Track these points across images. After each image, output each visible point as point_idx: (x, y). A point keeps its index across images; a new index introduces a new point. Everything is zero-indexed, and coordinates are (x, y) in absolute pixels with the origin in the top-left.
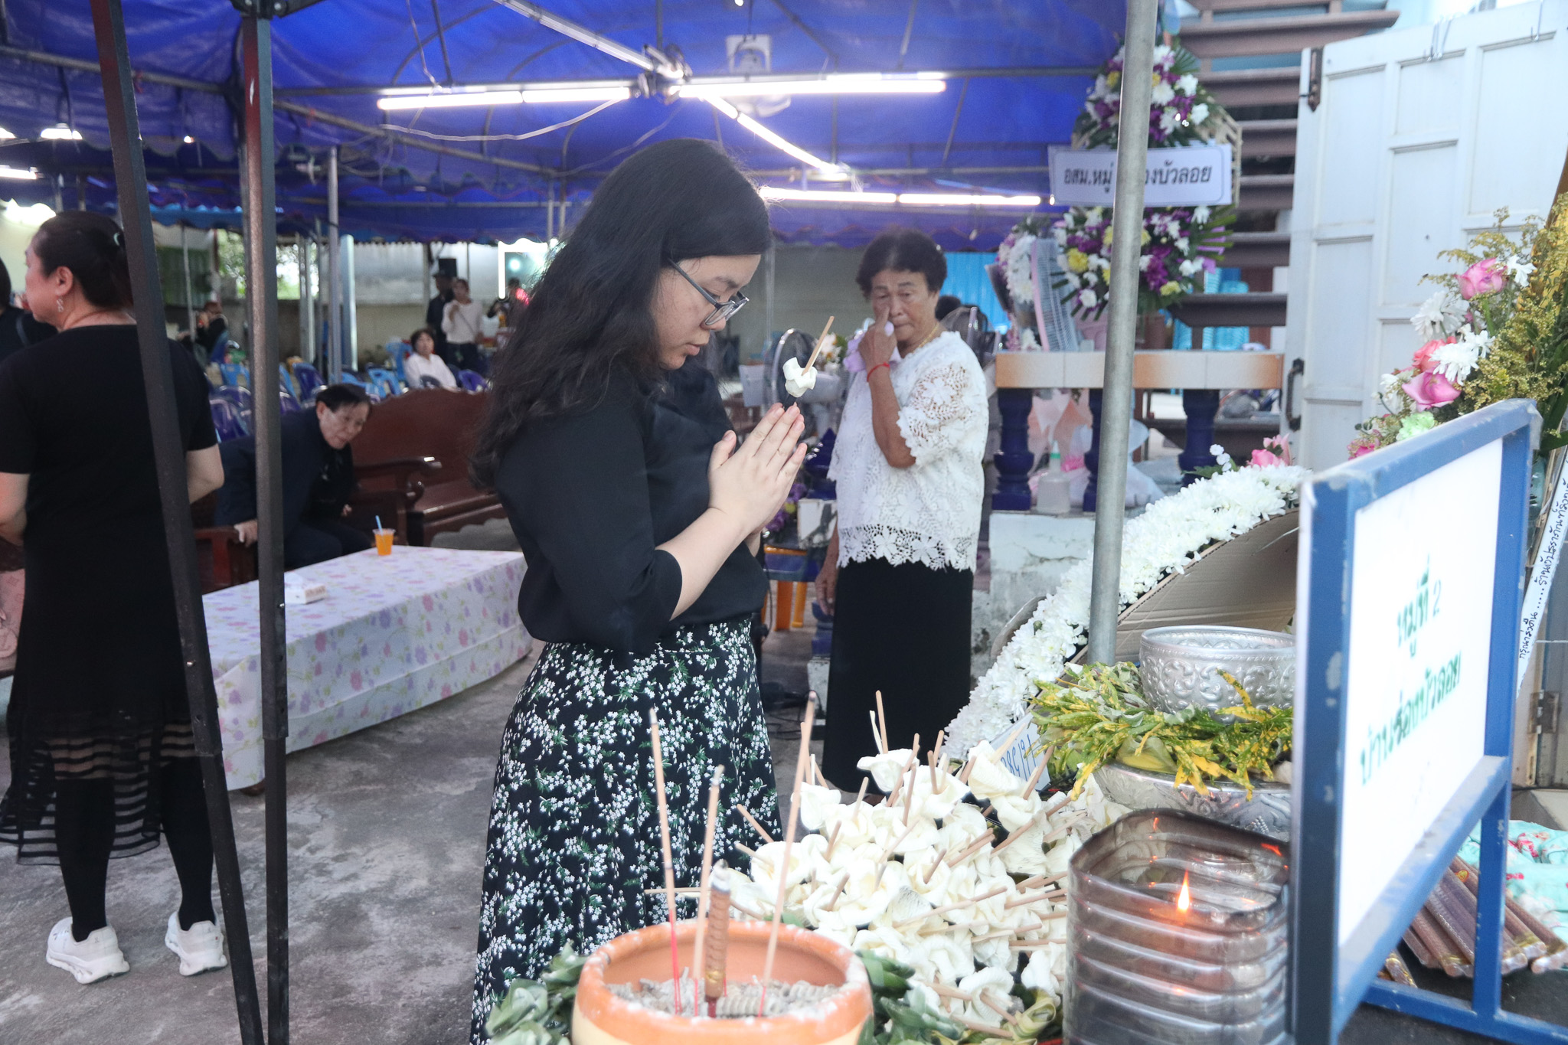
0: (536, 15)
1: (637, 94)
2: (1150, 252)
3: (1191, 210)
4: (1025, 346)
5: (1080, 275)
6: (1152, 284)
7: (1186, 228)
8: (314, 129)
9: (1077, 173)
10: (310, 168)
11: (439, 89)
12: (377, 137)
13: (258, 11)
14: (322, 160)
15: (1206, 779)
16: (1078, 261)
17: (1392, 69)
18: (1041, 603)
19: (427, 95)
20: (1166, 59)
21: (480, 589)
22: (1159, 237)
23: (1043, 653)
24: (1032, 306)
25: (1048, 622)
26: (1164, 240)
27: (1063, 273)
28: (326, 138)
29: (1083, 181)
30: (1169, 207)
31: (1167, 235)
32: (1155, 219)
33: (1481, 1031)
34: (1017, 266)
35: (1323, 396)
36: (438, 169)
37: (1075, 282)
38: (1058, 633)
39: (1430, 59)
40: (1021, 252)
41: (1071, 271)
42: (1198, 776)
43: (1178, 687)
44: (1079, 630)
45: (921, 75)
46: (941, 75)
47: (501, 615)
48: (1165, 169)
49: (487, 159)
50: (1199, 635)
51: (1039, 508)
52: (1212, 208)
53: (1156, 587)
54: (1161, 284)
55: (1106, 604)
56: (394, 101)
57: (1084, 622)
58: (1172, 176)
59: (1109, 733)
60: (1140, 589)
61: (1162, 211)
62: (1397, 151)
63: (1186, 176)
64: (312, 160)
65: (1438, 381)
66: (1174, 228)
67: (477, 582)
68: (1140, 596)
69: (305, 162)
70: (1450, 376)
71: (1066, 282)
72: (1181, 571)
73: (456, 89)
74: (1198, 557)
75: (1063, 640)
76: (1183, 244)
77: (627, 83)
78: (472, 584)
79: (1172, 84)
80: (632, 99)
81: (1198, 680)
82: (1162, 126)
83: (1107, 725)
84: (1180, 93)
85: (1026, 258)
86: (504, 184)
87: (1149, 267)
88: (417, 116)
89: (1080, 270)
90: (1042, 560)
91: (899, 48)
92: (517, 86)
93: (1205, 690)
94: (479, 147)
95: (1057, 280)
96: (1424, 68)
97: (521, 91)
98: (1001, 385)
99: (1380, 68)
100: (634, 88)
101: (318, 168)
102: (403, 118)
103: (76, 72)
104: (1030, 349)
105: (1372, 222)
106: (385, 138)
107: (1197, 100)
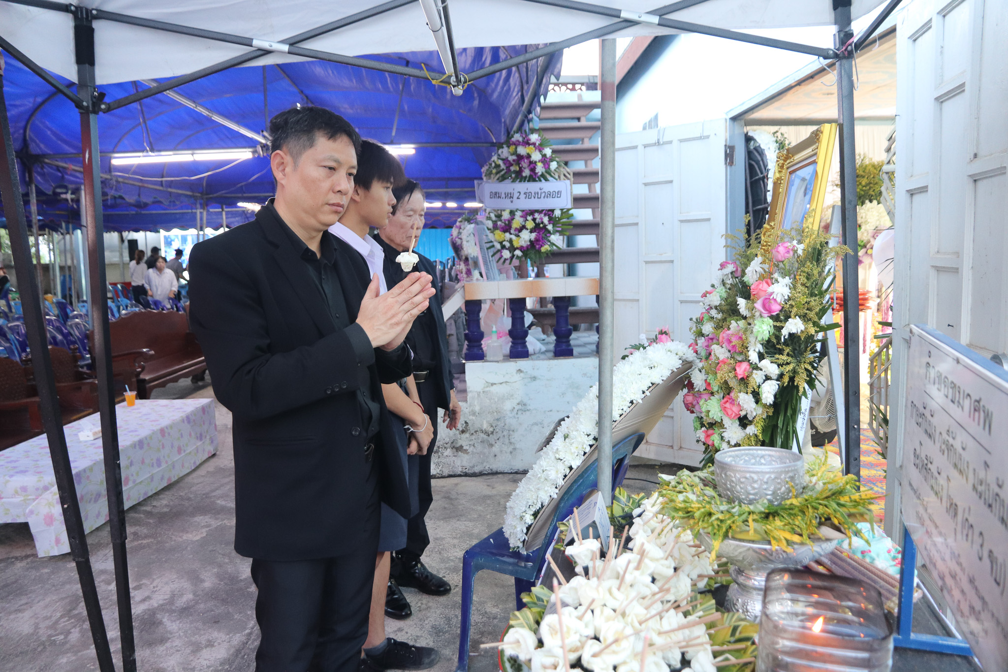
0: (210, 115)
1: (256, 156)
2: (535, 232)
3: (552, 211)
4: (475, 279)
5: (501, 243)
6: (537, 246)
7: (551, 220)
8: (71, 175)
9: (496, 193)
10: (69, 196)
11: (150, 153)
12: (106, 179)
13: (91, 109)
14: (76, 191)
16: (500, 236)
17: (640, 148)
19: (139, 157)
20: (537, 140)
21: (189, 422)
22: (539, 224)
23: (573, 451)
24: (477, 258)
25: (573, 434)
26: (541, 225)
27: (491, 242)
28: (78, 180)
29: (499, 197)
30: (541, 209)
31: (542, 223)
32: (536, 215)
33: (904, 645)
34: (468, 239)
36: (139, 195)
37: (498, 246)
38: (579, 439)
39: (658, 143)
40: (470, 232)
41: (496, 241)
42: (784, 542)
43: (749, 488)
44: (592, 437)
45: (403, 146)
46: (413, 146)
47: (199, 435)
48: (540, 192)
49: (165, 189)
51: (488, 358)
52: (562, 210)
53: (629, 410)
54: (542, 246)
55: (607, 423)
56: (119, 160)
57: (594, 433)
58: (543, 195)
59: (722, 521)
60: (621, 412)
61: (540, 212)
62: (646, 184)
63: (549, 195)
64: (70, 192)
65: (772, 302)
66: (546, 220)
67: (188, 417)
68: (621, 416)
69: (66, 193)
70: (779, 300)
71: (493, 246)
72: (641, 401)
73: (156, 153)
74: (647, 393)
75: (584, 443)
76: (550, 227)
77: (251, 150)
78: (185, 419)
79: (540, 151)
80: (254, 158)
82: (537, 171)
83: (721, 516)
84: (544, 156)
85: (472, 235)
86: (174, 202)
87: (535, 238)
88: (133, 168)
89: (501, 240)
90: (492, 384)
91: (391, 132)
92: (190, 152)
94: (161, 184)
95: (489, 245)
96: (655, 148)
97: (192, 154)
98: (467, 299)
99: (635, 147)
100: (253, 152)
101: (73, 196)
102: (124, 169)
104: (477, 279)
105: (638, 216)
106: (111, 179)
107: (552, 160)
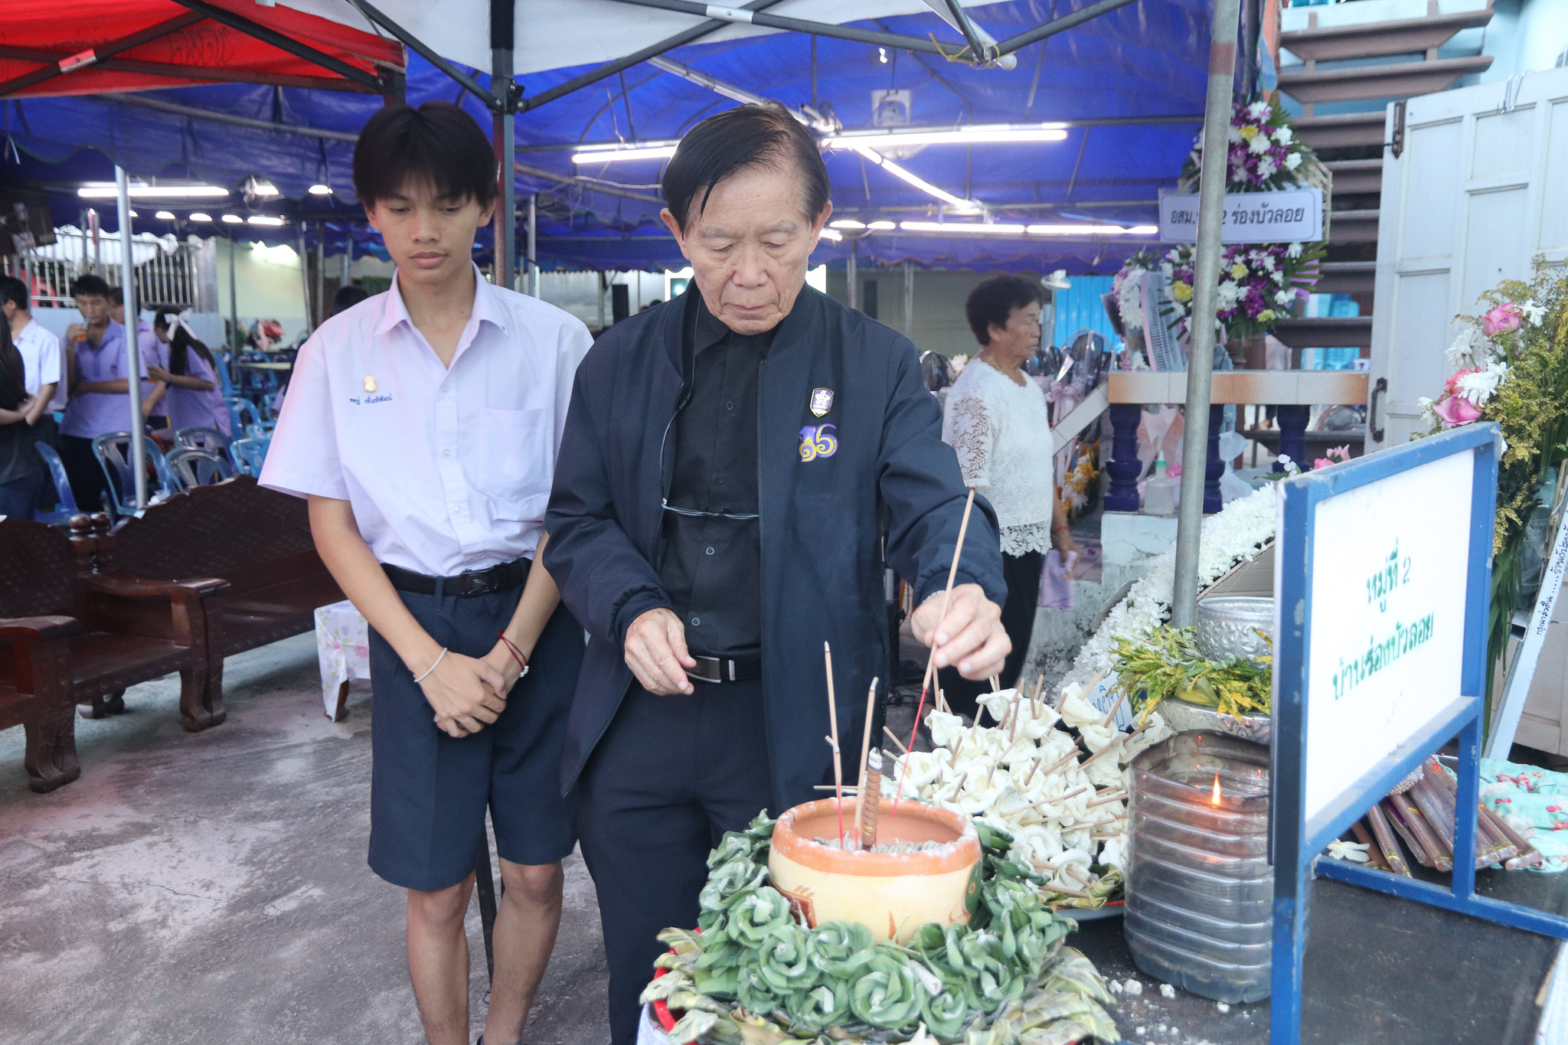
0: (710, 84)
2: (1248, 284)
3: (1285, 246)
4: (1134, 367)
5: (1185, 304)
6: (1250, 312)
7: (1281, 262)
8: (518, 181)
9: (1182, 214)
11: (627, 146)
12: (569, 185)
13: (505, 108)
14: (523, 206)
15: (1242, 710)
16: (1184, 291)
17: (1469, 121)
18: (1134, 585)
19: (613, 150)
20: (1263, 113)
22: (1257, 270)
23: (1134, 626)
24: (1142, 331)
25: (1139, 600)
26: (1261, 273)
27: (1170, 302)
28: (527, 188)
29: (1188, 221)
30: (1266, 244)
31: (1263, 268)
32: (1253, 255)
33: (1458, 909)
34: (1129, 296)
35: (1404, 412)
36: (619, 211)
37: (1180, 310)
38: (1146, 610)
39: (1503, 111)
40: (1132, 284)
41: (1177, 301)
42: (1235, 707)
43: (1225, 642)
44: (1165, 607)
45: (1046, 125)
46: (1063, 125)
48: (1262, 210)
50: (1246, 605)
51: (1146, 509)
52: (1305, 244)
53: (1229, 572)
54: (1258, 312)
55: (1187, 586)
56: (586, 156)
57: (1168, 601)
58: (1268, 216)
59: (1170, 676)
60: (1216, 573)
61: (1259, 247)
62: (1472, 193)
63: (1280, 216)
65: (1463, 403)
66: (1269, 263)
68: (1215, 579)
70: (1472, 400)
71: (1172, 310)
72: (1250, 559)
73: (639, 145)
74: (1264, 547)
75: (1151, 616)
76: (1278, 277)
79: (1269, 135)
81: (1240, 637)
82: (1260, 173)
83: (1168, 670)
84: (1276, 143)
85: (1136, 289)
87: (1247, 297)
88: (605, 168)
89: (1185, 300)
90: (1149, 555)
91: (1026, 101)
93: (1245, 644)
95: (1163, 308)
96: (1497, 120)
98: (1112, 401)
99: (1458, 120)
102: (593, 170)
103: (333, 142)
104: (1139, 369)
105: (1449, 256)
106: (576, 185)
107: (1291, 149)
